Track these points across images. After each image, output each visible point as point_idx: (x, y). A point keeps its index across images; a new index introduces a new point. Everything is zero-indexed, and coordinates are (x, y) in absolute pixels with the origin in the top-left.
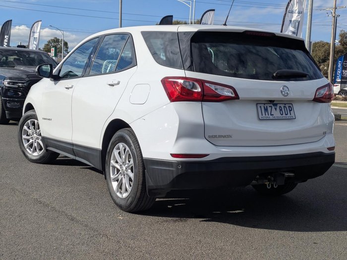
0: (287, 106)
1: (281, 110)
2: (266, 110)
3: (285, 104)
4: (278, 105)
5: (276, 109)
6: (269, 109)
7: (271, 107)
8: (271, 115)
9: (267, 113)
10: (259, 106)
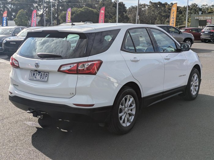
0: (45, 74)
1: (41, 76)
2: (34, 74)
3: (45, 72)
4: (41, 73)
5: (39, 75)
6: (36, 74)
7: (37, 73)
8: (35, 78)
9: (33, 76)
10: (32, 72)
